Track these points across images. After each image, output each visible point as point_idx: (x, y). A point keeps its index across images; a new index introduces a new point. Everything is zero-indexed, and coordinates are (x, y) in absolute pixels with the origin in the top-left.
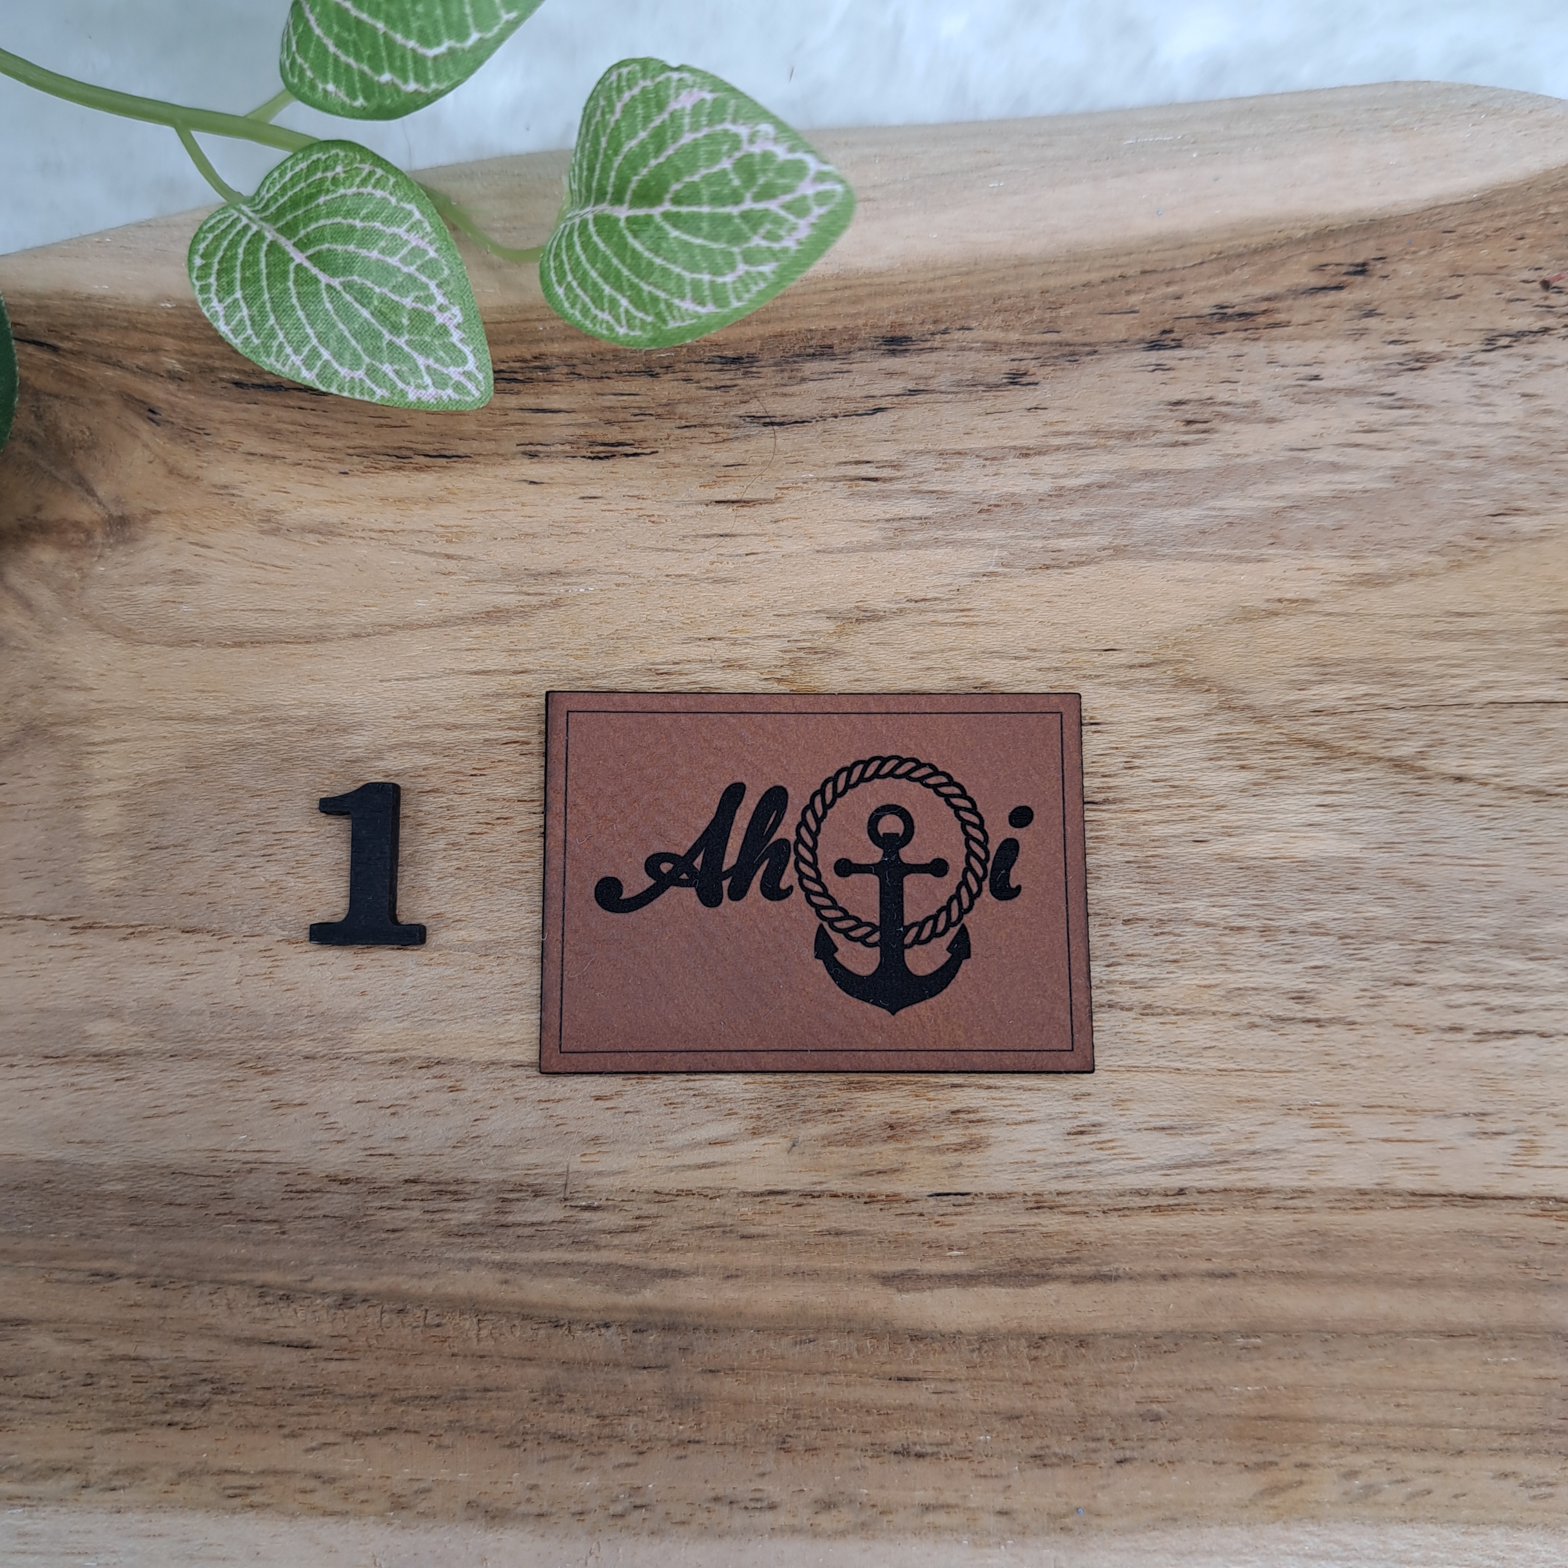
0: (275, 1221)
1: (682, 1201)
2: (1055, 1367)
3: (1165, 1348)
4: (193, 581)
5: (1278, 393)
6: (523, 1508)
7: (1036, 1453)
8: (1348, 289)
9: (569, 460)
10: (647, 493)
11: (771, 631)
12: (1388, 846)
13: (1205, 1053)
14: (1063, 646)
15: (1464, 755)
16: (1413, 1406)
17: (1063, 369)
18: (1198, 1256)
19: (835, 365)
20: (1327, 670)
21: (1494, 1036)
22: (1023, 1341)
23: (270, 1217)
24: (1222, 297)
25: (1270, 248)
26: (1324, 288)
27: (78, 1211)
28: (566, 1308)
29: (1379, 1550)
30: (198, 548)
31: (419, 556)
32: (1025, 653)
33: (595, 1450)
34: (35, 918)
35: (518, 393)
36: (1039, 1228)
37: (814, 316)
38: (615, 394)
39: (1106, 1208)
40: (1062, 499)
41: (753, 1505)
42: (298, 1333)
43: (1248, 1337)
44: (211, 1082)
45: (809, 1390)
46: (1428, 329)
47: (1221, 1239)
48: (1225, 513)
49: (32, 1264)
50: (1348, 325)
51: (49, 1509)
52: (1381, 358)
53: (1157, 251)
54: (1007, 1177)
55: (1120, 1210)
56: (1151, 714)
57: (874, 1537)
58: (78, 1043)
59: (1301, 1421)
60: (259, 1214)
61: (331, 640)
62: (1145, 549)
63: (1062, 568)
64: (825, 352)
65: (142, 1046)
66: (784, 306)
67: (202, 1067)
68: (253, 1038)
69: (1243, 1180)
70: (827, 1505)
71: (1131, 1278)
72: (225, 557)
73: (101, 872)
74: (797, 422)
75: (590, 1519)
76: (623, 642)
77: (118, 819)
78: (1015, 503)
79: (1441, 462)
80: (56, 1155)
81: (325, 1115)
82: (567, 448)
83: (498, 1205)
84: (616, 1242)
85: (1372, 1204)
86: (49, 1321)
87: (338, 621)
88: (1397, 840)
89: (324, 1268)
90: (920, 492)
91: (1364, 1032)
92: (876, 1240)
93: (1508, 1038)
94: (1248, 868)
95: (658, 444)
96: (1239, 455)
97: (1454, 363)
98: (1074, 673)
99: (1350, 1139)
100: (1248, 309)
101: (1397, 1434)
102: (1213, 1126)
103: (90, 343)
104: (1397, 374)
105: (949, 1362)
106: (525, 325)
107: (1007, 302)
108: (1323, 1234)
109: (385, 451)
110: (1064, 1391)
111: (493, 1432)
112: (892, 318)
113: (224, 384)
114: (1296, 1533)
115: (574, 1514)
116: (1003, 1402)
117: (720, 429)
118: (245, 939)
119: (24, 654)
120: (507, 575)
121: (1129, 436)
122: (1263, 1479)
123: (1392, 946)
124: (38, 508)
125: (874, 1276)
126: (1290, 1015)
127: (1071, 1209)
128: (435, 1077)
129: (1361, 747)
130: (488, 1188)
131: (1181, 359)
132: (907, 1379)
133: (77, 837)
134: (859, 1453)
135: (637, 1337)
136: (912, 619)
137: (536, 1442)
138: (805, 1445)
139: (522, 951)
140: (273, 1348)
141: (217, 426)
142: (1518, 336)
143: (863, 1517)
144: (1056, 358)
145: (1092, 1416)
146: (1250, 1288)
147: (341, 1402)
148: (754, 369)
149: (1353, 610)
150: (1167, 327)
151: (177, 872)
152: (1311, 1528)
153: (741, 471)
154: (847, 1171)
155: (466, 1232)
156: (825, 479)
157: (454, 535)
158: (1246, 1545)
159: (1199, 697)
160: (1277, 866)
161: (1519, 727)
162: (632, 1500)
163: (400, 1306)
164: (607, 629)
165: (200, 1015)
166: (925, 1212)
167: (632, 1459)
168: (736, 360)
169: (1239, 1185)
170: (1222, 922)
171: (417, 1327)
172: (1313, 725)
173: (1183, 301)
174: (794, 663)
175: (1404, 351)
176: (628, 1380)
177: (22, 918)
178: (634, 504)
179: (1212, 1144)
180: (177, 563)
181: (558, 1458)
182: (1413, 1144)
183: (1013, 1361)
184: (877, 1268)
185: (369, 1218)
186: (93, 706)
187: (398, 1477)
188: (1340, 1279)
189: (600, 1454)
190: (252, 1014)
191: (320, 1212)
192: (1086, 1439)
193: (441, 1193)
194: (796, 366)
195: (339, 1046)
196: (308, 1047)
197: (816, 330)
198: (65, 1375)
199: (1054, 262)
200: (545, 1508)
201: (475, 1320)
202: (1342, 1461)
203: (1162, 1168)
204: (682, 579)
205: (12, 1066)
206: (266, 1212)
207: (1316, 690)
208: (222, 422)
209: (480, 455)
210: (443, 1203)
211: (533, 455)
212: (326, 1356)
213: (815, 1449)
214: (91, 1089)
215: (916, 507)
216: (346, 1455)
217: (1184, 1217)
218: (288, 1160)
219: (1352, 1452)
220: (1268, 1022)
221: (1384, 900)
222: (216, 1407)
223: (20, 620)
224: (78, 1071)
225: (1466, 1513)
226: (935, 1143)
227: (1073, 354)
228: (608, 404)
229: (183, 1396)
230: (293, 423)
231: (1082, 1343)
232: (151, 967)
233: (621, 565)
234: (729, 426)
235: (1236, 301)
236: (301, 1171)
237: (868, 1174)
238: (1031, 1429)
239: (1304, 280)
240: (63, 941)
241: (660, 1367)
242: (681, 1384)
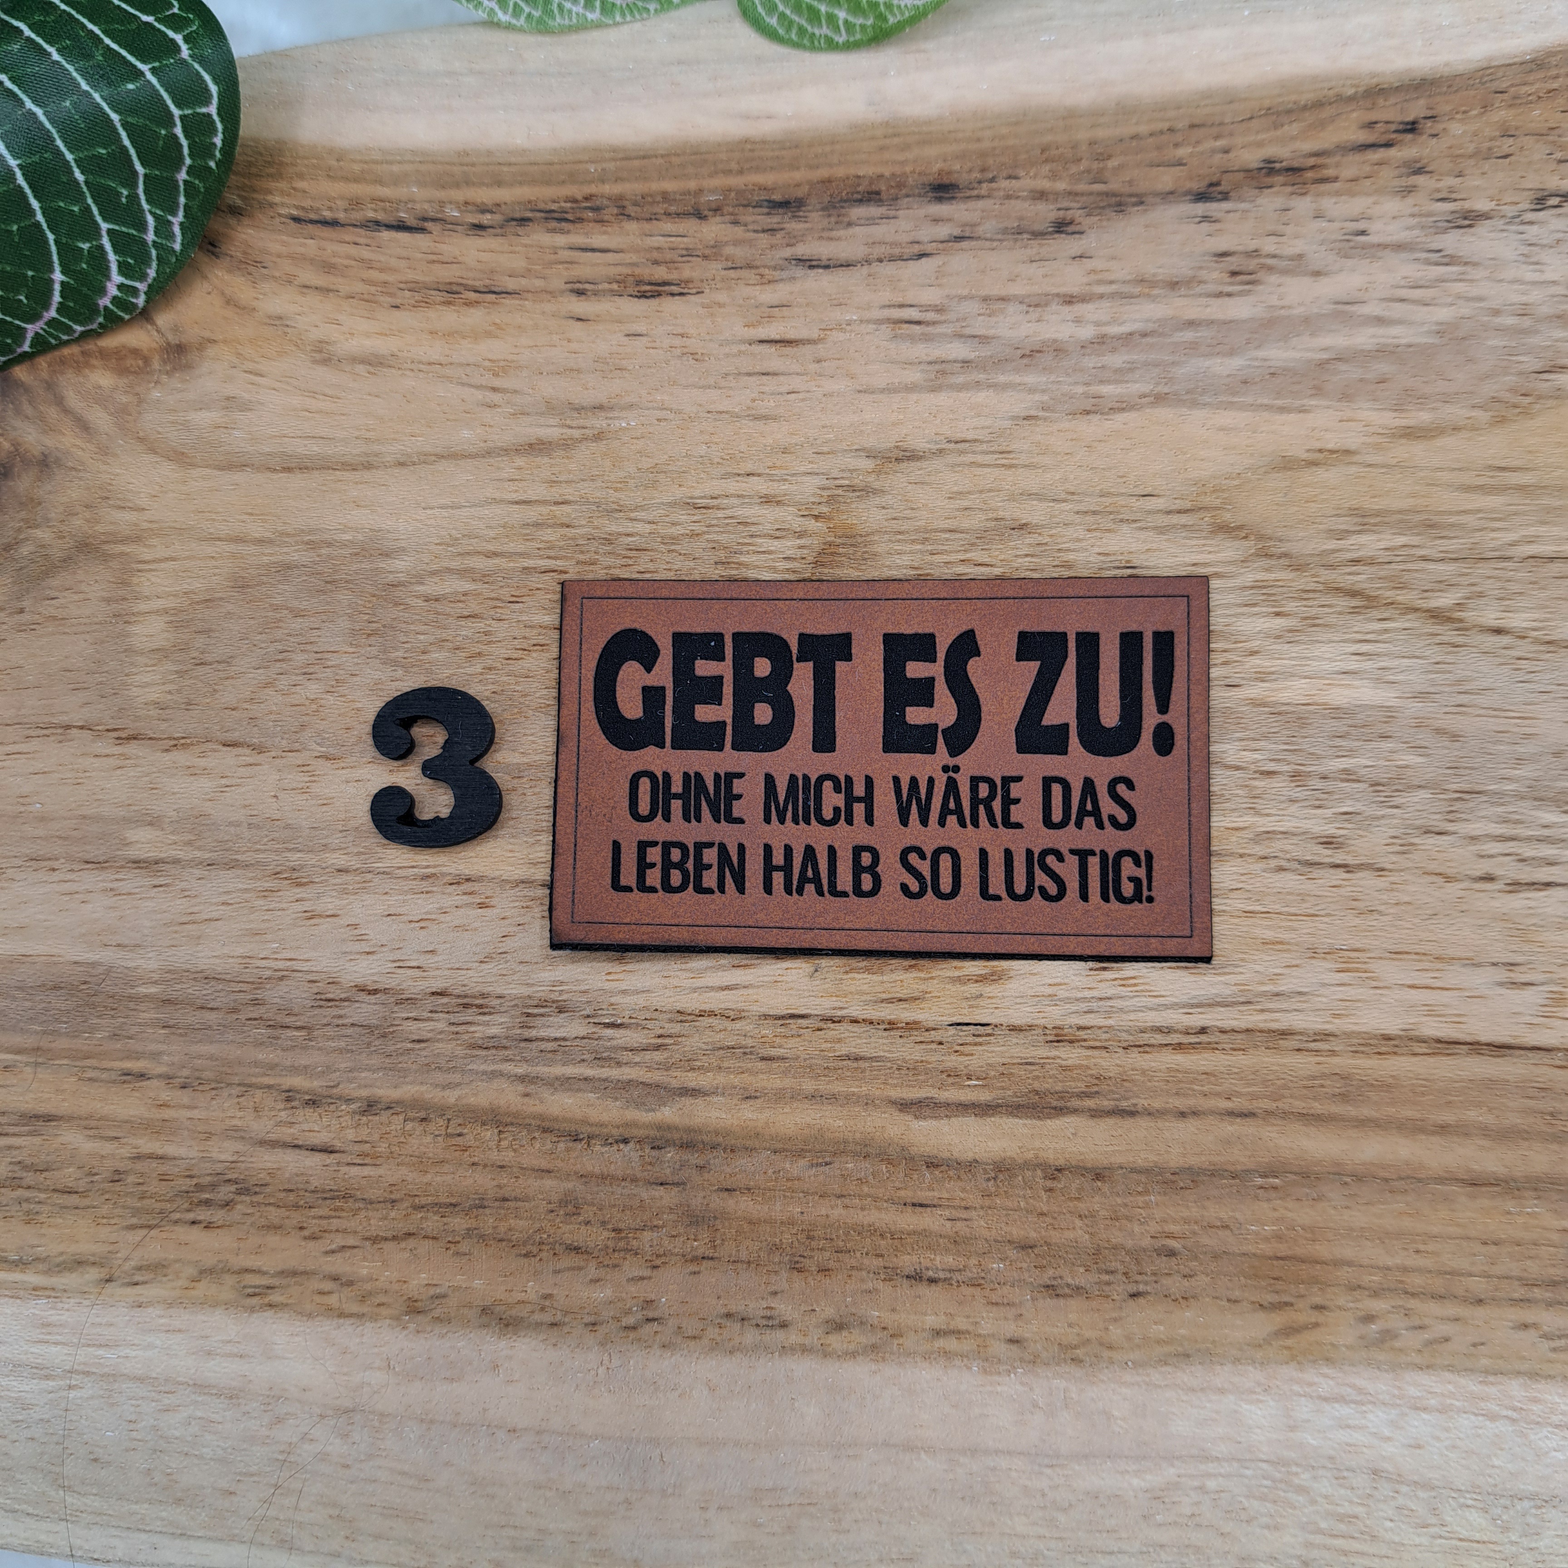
0: (302, 1028)
1: (706, 1021)
2: (1070, 1199)
3: (1182, 1185)
4: (246, 407)
5: (1323, 248)
6: (538, 1317)
7: (1049, 1283)
8: (1398, 147)
9: (617, 298)
10: (692, 331)
11: (809, 467)
12: (1421, 696)
13: (1232, 895)
14: (1101, 490)
15: (1502, 608)
16: (1433, 1253)
17: (1108, 220)
18: (1218, 1094)
19: (882, 211)
20: (1366, 520)
21: (1526, 887)
22: (1039, 1172)
23: (298, 1024)
24: (1271, 151)
25: (1319, 104)
26: (1374, 146)
27: (112, 1013)
28: (585, 1122)
29: (1394, 1396)
30: (251, 377)
31: (466, 389)
32: (1063, 496)
33: (610, 1263)
34: (82, 728)
35: (568, 232)
36: (1059, 1061)
37: (862, 162)
38: (663, 236)
39: (1125, 1044)
40: (1104, 347)
41: (765, 1322)
42: (322, 1138)
43: (1266, 1177)
44: (246, 890)
45: (823, 1212)
46: (1477, 187)
47: (1241, 1079)
48: (1268, 363)
49: (65, 1062)
50: (1397, 182)
51: (72, 1300)
52: (1429, 214)
53: (1206, 105)
54: (1028, 1009)
55: (1140, 1046)
56: (1187, 560)
57: (883, 1359)
58: (118, 850)
59: (1317, 1262)
60: (288, 1020)
61: (377, 468)
62: (1185, 397)
63: (1102, 414)
64: (872, 197)
65: (180, 854)
66: (833, 152)
67: (238, 877)
68: (290, 850)
69: (1265, 1021)
70: (838, 1326)
71: (1149, 1114)
72: (277, 385)
73: (147, 685)
74: (842, 266)
75: (602, 1330)
76: (662, 476)
77: (166, 635)
78: (1058, 349)
79: (1486, 318)
80: (93, 957)
81: (355, 926)
82: (615, 286)
83: (522, 1019)
84: (637, 1059)
85: (1396, 1049)
86: (80, 1118)
87: (384, 450)
88: (1432, 690)
89: (350, 1075)
90: (961, 336)
91: (1392, 879)
92: (895, 1066)
93: (1540, 890)
94: (1279, 713)
95: (705, 284)
96: (1283, 307)
97: (1502, 222)
98: (1112, 517)
99: (1374, 984)
100: (1296, 164)
101: (1416, 1281)
102: (1236, 966)
104: (1445, 231)
105: (963, 1190)
106: (576, 167)
107: (1054, 152)
108: (1345, 1077)
109: (435, 287)
110: (1078, 1223)
111: (510, 1241)
112: (940, 165)
113: (283, 220)
114: (1310, 1375)
115: (586, 1325)
116: (1016, 1232)
117: (767, 271)
118: (284, 754)
119: (81, 474)
120: (550, 408)
121: (1173, 285)
122: (1278, 1319)
123: (1424, 794)
125: (893, 1103)
126: (1317, 859)
127: (1092, 1043)
128: (465, 894)
129: (1399, 598)
130: (513, 1003)
131: (1228, 212)
132: (921, 1205)
133: (126, 651)
134: (871, 1275)
135: (655, 1153)
136: (951, 459)
137: (552, 1252)
138: (818, 1266)
140: (297, 1151)
141: (274, 259)
143: (873, 1340)
144: (1103, 208)
145: (1106, 1248)
146: (1269, 1129)
147: (362, 1206)
148: (801, 214)
149: (1394, 462)
150: (1215, 180)
151: (221, 687)
152: (1325, 1370)
153: (785, 311)
154: (868, 998)
155: (490, 1045)
156: (868, 321)
157: (501, 368)
158: (1259, 1384)
159: (1237, 543)
160: (1310, 712)
161: (1559, 582)
162: (645, 1313)
163: (422, 1114)
164: (646, 463)
165: (238, 826)
166: (944, 1040)
167: (647, 1273)
168: (785, 204)
169: (1262, 1025)
170: (1252, 766)
171: (440, 1135)
172: (1349, 574)
173: (1232, 155)
174: (831, 500)
175: (1453, 209)
176: (645, 1195)
177: (68, 727)
178: (677, 341)
179: (1235, 985)
180: (230, 390)
181: (572, 1269)
182: (1439, 991)
183: (1029, 1192)
184: (895, 1093)
185: (395, 1028)
186: (145, 525)
187: (415, 1282)
188: (1361, 1123)
189: (615, 1266)
190: (288, 827)
191: (351, 1021)
192: (1100, 1271)
193: (466, 1006)
194: (843, 211)
195: (372, 860)
196: (340, 860)
197: (864, 177)
198: (94, 1171)
199: (1103, 115)
200: (559, 1317)
201: (496, 1131)
202: (1360, 1305)
203: (1184, 1007)
204: (724, 415)
205: (54, 870)
206: (294, 1019)
207: (1353, 540)
208: (279, 256)
209: (528, 291)
210: (468, 1015)
211: (580, 293)
212: (349, 1160)
213: (828, 1270)
214: (130, 894)
215: (958, 350)
216: (365, 1259)
217: (1206, 1055)
218: (319, 968)
219: (1370, 1296)
220: (1296, 865)
221: (1418, 748)
222: (239, 1207)
223: (78, 442)
224: (117, 876)
225: (1484, 1361)
226: (957, 973)
227: (1119, 204)
228: (656, 245)
229: (207, 1196)
230: (348, 257)
231: (1098, 1176)
232: (192, 778)
233: (663, 401)
234: (775, 268)
235: (1285, 155)
236: (331, 980)
237: (890, 1001)
238: (1043, 1257)
239: (1353, 137)
240: (108, 751)
241: (677, 1184)
242: (697, 1201)
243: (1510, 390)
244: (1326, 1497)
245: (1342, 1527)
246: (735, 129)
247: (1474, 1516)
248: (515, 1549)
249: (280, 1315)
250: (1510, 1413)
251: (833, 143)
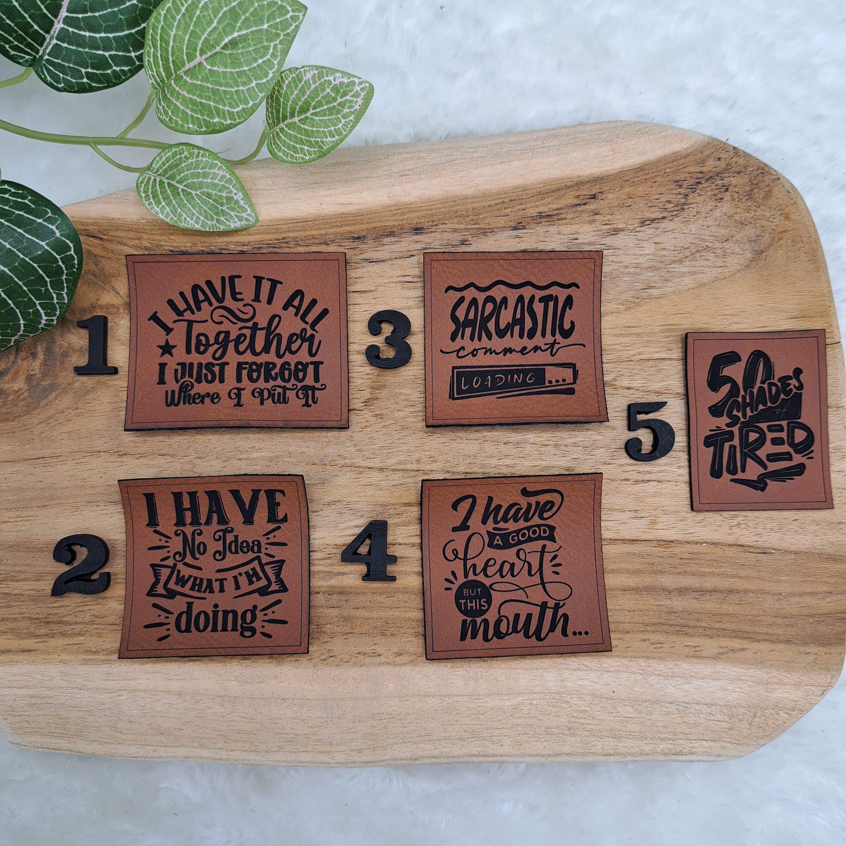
5: (562, 245)
8: (588, 205)
15: (630, 380)
17: (481, 238)
19: (396, 239)
21: (641, 482)
24: (541, 209)
25: (558, 190)
26: (579, 205)
29: (598, 667)
34: (104, 452)
37: (388, 220)
41: (372, 655)
45: (392, 614)
46: (619, 219)
50: (588, 219)
51: (117, 664)
52: (601, 230)
53: (516, 192)
64: (391, 234)
66: (376, 217)
70: (399, 654)
74: (382, 261)
75: (314, 661)
79: (623, 269)
80: (117, 538)
86: (115, 597)
97: (629, 231)
100: (550, 214)
103: (114, 236)
104: (607, 236)
106: (278, 226)
107: (460, 213)
112: (417, 220)
117: (353, 264)
118: (183, 458)
123: (603, 450)
124: (98, 300)
125: (415, 573)
131: (525, 233)
134: (410, 635)
135: (329, 596)
138: (391, 633)
139: (285, 460)
142: (653, 220)
143: (412, 658)
144: (479, 234)
148: (365, 241)
150: (520, 221)
153: (361, 280)
154: (404, 536)
156: (393, 282)
158: (550, 666)
161: (651, 368)
162: (329, 654)
167: (329, 640)
168: (358, 238)
170: (540, 443)
173: (526, 211)
175: (610, 228)
176: (326, 612)
177: (100, 452)
189: (317, 638)
194: (381, 240)
197: (388, 226)
199: (477, 197)
205: (98, 506)
213: (394, 635)
221: (600, 434)
225: (630, 653)
227: (485, 232)
232: (148, 468)
234: (356, 263)
235: (545, 210)
239: (572, 202)
240: (115, 460)
241: (338, 607)
242: (346, 613)
243: (632, 297)
244: (575, 704)
245: (582, 715)
246: (339, 210)
247: (629, 709)
248: (286, 742)
249: (195, 663)
250: (640, 671)
251: (376, 213)
